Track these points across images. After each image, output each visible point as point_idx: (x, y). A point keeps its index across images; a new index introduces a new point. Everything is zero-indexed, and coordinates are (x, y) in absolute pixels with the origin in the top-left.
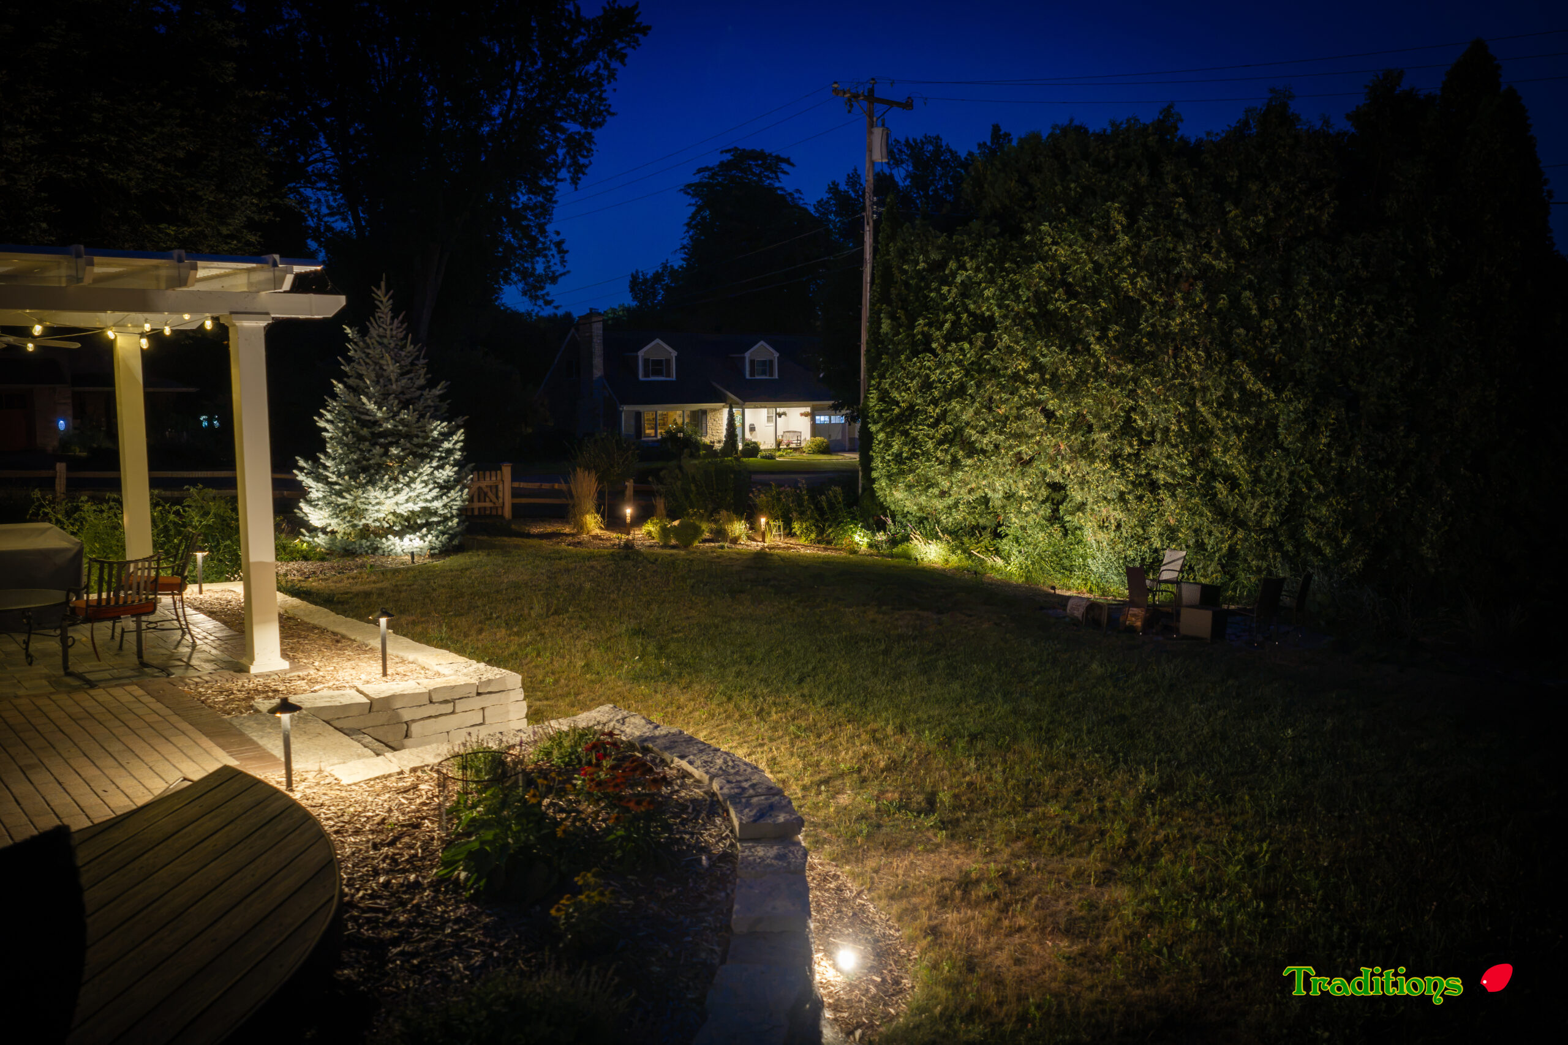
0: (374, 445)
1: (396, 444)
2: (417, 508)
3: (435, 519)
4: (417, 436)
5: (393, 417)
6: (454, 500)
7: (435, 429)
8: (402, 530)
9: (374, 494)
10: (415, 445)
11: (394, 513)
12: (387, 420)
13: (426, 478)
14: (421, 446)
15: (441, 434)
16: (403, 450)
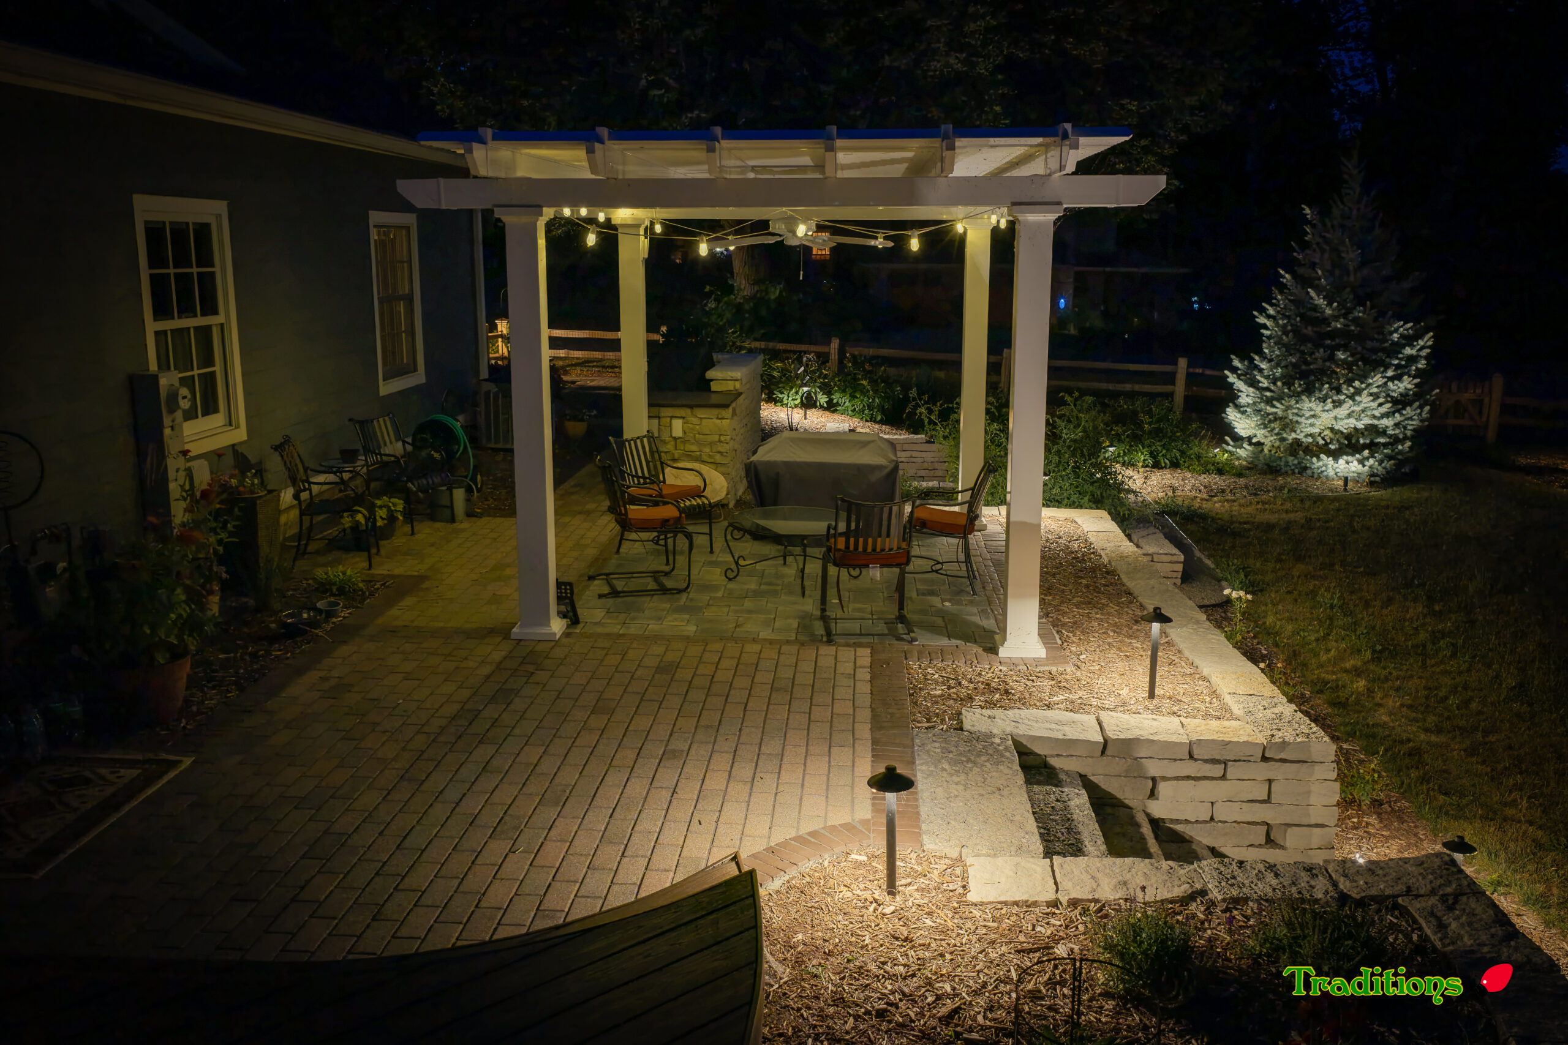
0: (1318, 346)
1: (1345, 348)
2: (1360, 425)
3: (1382, 440)
4: (1372, 339)
5: (1345, 316)
6: (1411, 419)
7: (1396, 331)
8: (1340, 448)
9: (1309, 405)
10: (1368, 350)
11: (1332, 429)
12: (1336, 318)
13: (1375, 390)
14: (1374, 351)
15: (1402, 336)
16: (1352, 355)
